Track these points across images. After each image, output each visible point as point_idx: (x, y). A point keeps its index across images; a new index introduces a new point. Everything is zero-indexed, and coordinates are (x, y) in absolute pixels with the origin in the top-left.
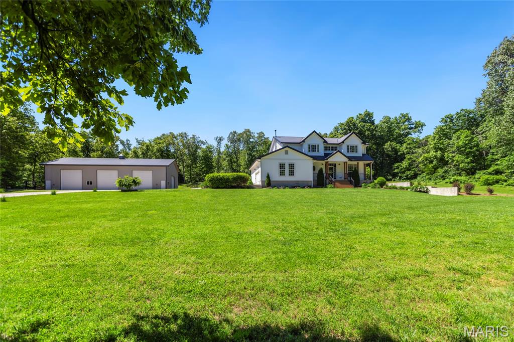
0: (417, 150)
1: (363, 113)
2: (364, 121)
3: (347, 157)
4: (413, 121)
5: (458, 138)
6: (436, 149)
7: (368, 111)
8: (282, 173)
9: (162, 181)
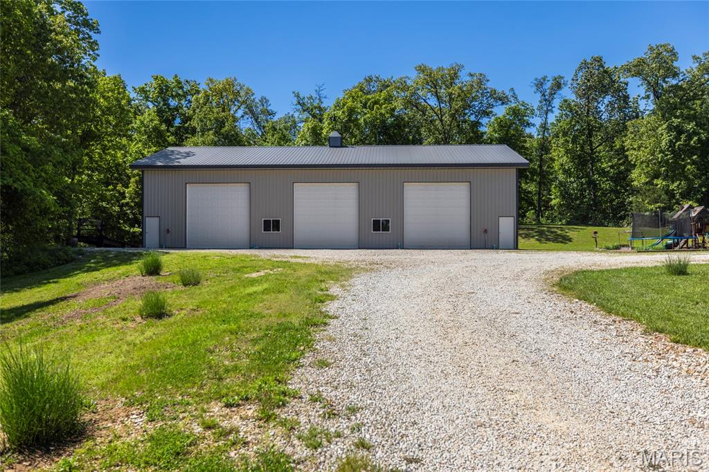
9: (502, 220)
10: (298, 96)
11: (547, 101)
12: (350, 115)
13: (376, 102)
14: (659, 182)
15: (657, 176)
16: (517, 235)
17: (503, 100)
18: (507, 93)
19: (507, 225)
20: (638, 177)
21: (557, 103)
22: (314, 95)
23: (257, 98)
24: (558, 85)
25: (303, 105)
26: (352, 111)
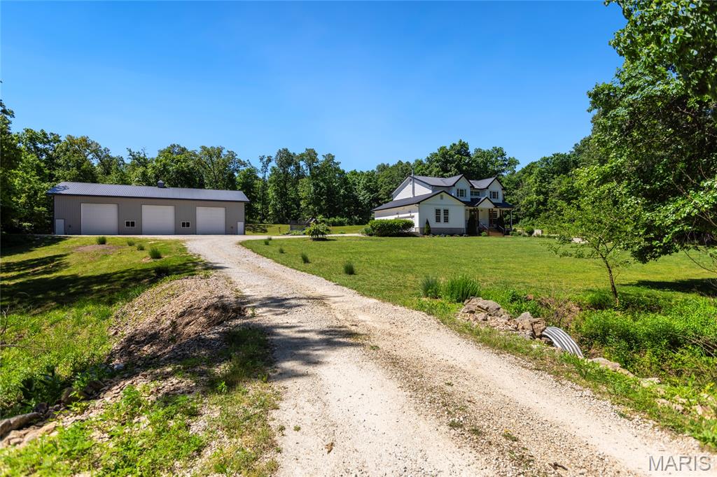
0: (515, 191)
1: (457, 143)
2: (459, 152)
3: (494, 204)
4: (507, 157)
5: (560, 183)
6: (538, 193)
7: (463, 141)
8: (438, 220)
9: (239, 223)
10: (130, 151)
11: (265, 166)
12: (164, 167)
13: (179, 161)
14: (311, 207)
15: (310, 204)
16: (245, 229)
17: (244, 164)
18: (246, 162)
19: (241, 225)
20: (303, 204)
21: (269, 168)
22: (141, 151)
23: (102, 149)
24: (269, 160)
25: (133, 156)
26: (165, 165)
